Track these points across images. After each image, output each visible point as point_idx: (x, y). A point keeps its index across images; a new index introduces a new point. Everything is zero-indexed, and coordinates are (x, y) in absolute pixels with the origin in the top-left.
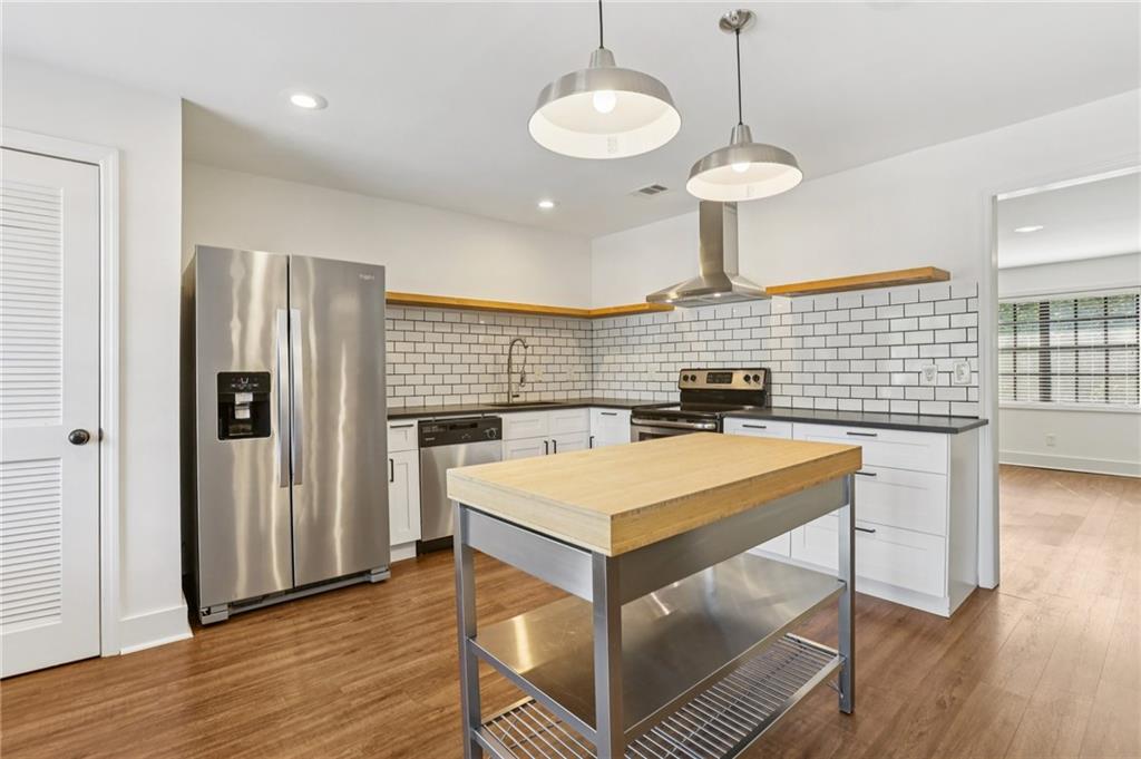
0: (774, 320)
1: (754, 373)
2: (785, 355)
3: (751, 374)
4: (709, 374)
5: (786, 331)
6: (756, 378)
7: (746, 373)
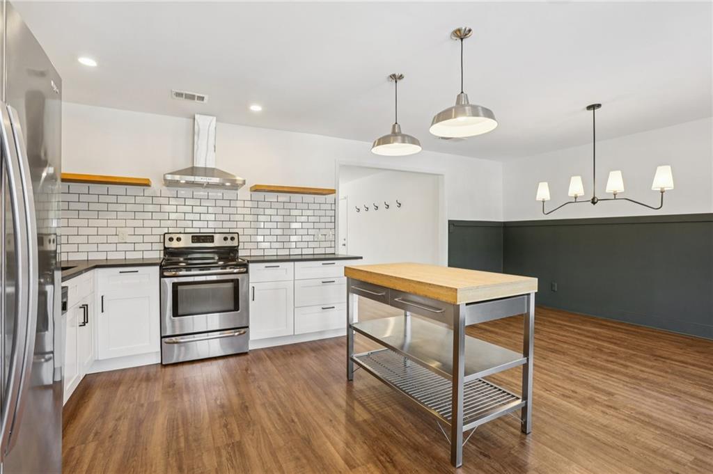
0: (239, 204)
1: (231, 235)
2: (247, 225)
3: (229, 236)
4: (192, 236)
5: (247, 211)
6: (232, 239)
7: (225, 235)
